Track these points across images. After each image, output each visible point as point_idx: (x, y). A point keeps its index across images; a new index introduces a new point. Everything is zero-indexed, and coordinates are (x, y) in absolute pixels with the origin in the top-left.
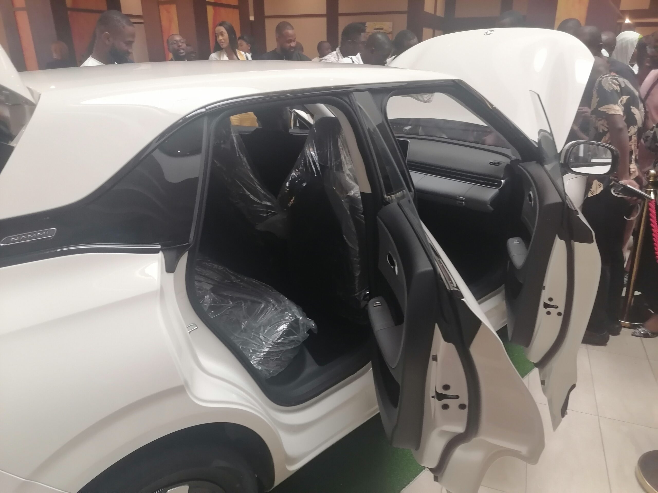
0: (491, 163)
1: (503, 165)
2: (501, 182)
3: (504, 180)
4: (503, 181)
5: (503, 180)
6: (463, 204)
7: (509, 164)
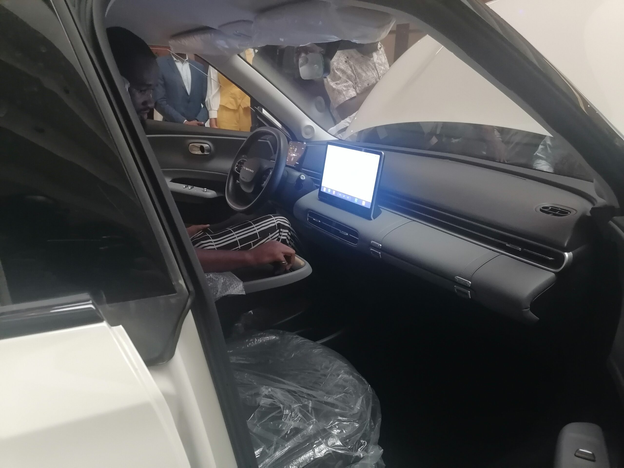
0: (544, 210)
1: (573, 217)
2: (564, 257)
3: (571, 253)
4: (567, 255)
5: (568, 252)
6: (467, 294)
7: (589, 214)
